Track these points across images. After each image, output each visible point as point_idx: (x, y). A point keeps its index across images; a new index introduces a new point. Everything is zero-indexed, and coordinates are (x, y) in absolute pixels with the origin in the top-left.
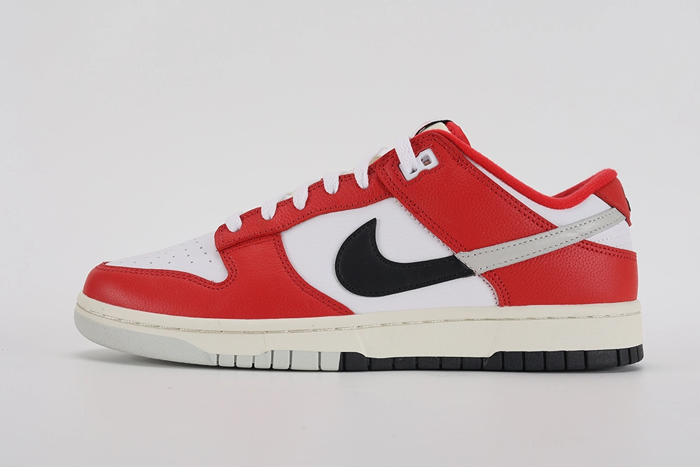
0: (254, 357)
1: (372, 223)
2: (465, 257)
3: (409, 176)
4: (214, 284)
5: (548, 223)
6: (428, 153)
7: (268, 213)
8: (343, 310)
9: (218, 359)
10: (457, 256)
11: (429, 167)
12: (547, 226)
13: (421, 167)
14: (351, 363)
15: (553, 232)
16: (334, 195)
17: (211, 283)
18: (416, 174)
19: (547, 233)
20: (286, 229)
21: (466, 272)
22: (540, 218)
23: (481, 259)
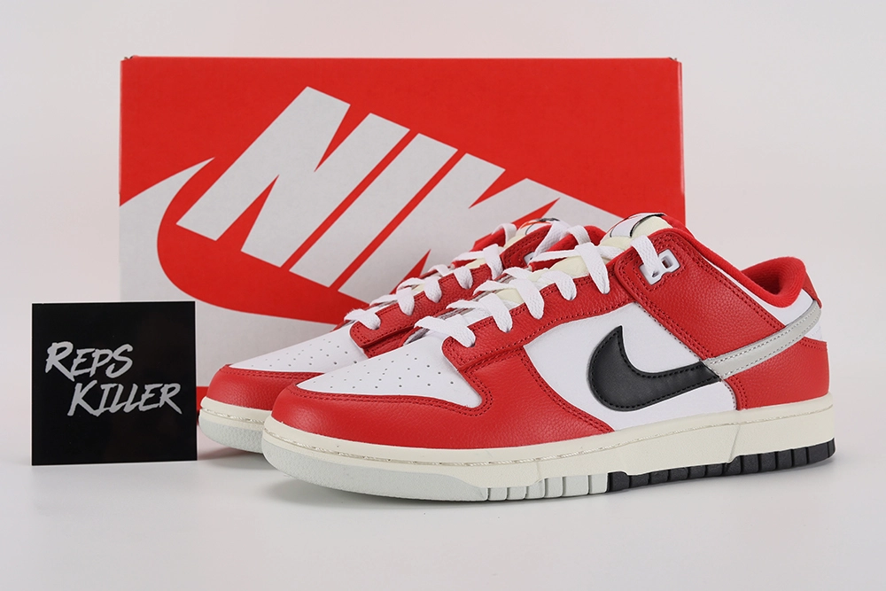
0: (528, 488)
1: (619, 331)
2: (713, 364)
3: (652, 280)
4: (470, 409)
5: (779, 323)
6: (667, 254)
7: (505, 323)
8: (604, 428)
9: (489, 493)
10: (705, 362)
11: (671, 269)
12: (777, 327)
13: (663, 270)
14: (618, 483)
15: (783, 331)
16: (571, 301)
17: (465, 408)
18: (658, 278)
19: (779, 334)
20: (528, 341)
21: (712, 378)
22: (773, 319)
23: (727, 364)
